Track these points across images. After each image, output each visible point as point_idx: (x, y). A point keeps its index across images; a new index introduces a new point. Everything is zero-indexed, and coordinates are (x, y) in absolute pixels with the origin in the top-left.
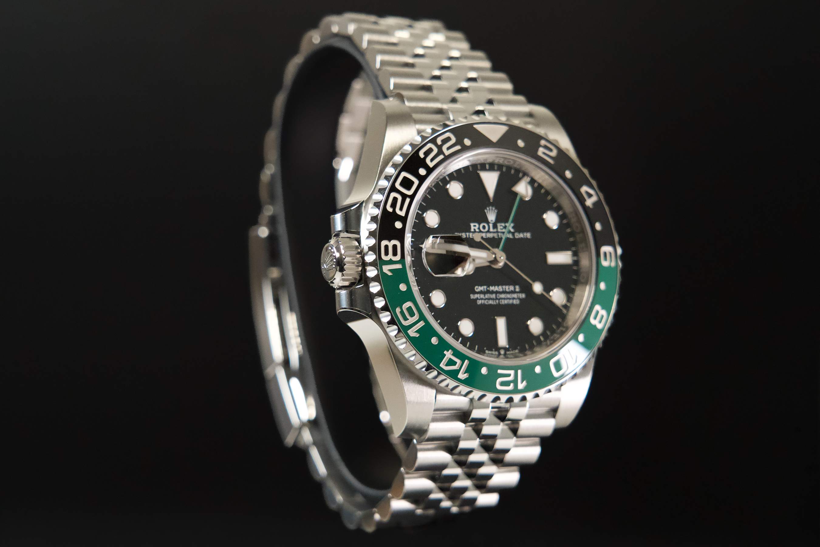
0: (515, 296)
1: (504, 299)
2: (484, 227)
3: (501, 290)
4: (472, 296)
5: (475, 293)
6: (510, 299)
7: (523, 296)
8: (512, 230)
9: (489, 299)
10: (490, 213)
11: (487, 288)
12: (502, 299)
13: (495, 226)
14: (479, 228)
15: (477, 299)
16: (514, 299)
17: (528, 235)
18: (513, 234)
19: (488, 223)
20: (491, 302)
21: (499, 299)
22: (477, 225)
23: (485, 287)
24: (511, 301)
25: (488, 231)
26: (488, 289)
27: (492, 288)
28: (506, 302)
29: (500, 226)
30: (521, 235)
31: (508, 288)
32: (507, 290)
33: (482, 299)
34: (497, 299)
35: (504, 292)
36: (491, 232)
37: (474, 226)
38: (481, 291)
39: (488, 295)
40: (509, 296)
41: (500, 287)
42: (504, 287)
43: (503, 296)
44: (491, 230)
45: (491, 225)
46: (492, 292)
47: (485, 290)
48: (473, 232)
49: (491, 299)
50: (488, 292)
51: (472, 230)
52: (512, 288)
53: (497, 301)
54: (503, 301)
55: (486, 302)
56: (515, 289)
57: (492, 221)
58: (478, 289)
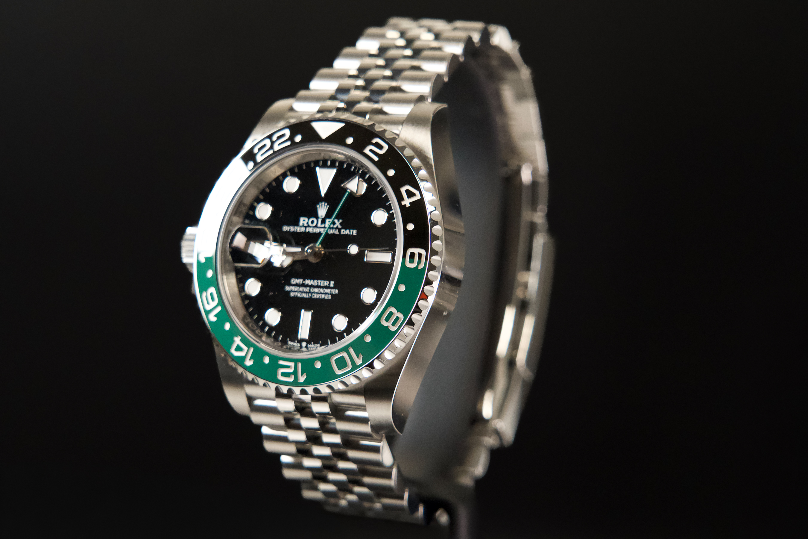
0: (328, 291)
1: (317, 293)
2: (312, 222)
3: (316, 284)
4: (288, 288)
5: (290, 284)
6: (322, 294)
7: (336, 291)
8: (340, 227)
9: (302, 292)
10: (322, 209)
11: (302, 282)
12: (314, 293)
13: (323, 221)
14: (307, 223)
15: (292, 291)
16: (326, 294)
17: (354, 232)
18: (339, 230)
19: (317, 218)
20: (304, 295)
21: (312, 293)
22: (306, 219)
23: (301, 280)
24: (323, 296)
25: (316, 226)
26: (304, 282)
27: (309, 282)
28: (318, 296)
29: (328, 222)
30: (347, 232)
31: (322, 283)
32: (322, 285)
33: (296, 291)
34: (310, 292)
35: (318, 287)
36: (318, 227)
37: (303, 221)
38: (297, 284)
39: (303, 288)
40: (322, 290)
41: (316, 281)
42: (319, 281)
43: (316, 290)
44: (319, 225)
45: (320, 221)
46: (307, 286)
47: (301, 283)
48: (301, 226)
49: (305, 292)
50: (303, 285)
51: (301, 224)
52: (326, 283)
53: (310, 295)
54: (315, 295)
55: (299, 295)
56: (329, 284)
57: (321, 216)
58: (295, 281)
